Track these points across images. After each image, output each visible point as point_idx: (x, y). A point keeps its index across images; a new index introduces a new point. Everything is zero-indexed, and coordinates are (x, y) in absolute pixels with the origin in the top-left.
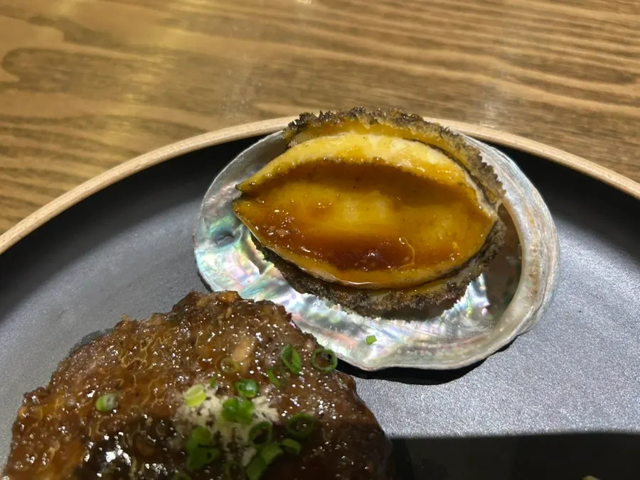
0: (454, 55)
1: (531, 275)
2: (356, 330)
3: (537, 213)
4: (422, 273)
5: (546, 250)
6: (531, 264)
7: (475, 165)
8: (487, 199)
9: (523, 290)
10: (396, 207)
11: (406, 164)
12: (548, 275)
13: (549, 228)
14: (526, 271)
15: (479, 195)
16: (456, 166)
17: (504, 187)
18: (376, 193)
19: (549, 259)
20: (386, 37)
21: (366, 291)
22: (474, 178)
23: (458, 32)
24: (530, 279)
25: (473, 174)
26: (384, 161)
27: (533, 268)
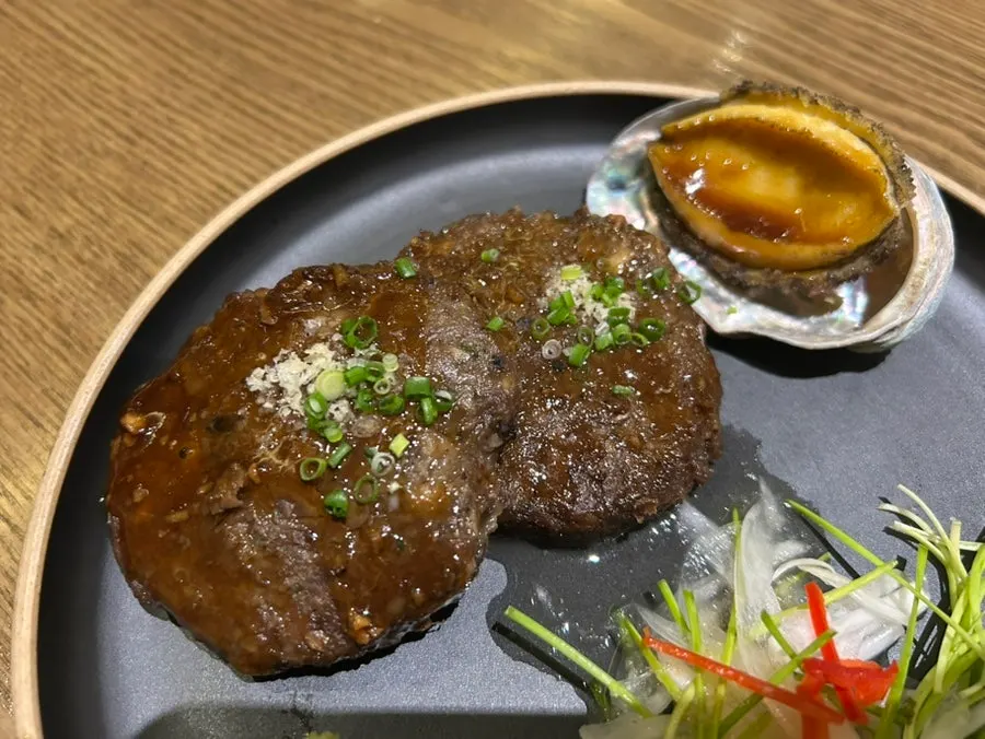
0: (916, 117)
1: (913, 285)
2: (720, 301)
3: (940, 230)
4: (808, 252)
5: (936, 267)
6: (916, 276)
7: (895, 162)
8: (896, 195)
9: (901, 298)
10: (806, 188)
11: (832, 143)
12: (930, 290)
13: (946, 248)
14: (911, 280)
15: (890, 188)
16: (877, 158)
17: (916, 191)
18: (791, 170)
19: (937, 276)
20: (843, 76)
21: (746, 263)
22: (889, 172)
23: (929, 94)
24: (911, 289)
25: (891, 168)
26: (811, 134)
27: (917, 280)
